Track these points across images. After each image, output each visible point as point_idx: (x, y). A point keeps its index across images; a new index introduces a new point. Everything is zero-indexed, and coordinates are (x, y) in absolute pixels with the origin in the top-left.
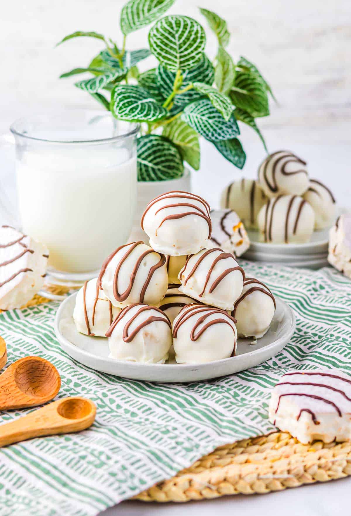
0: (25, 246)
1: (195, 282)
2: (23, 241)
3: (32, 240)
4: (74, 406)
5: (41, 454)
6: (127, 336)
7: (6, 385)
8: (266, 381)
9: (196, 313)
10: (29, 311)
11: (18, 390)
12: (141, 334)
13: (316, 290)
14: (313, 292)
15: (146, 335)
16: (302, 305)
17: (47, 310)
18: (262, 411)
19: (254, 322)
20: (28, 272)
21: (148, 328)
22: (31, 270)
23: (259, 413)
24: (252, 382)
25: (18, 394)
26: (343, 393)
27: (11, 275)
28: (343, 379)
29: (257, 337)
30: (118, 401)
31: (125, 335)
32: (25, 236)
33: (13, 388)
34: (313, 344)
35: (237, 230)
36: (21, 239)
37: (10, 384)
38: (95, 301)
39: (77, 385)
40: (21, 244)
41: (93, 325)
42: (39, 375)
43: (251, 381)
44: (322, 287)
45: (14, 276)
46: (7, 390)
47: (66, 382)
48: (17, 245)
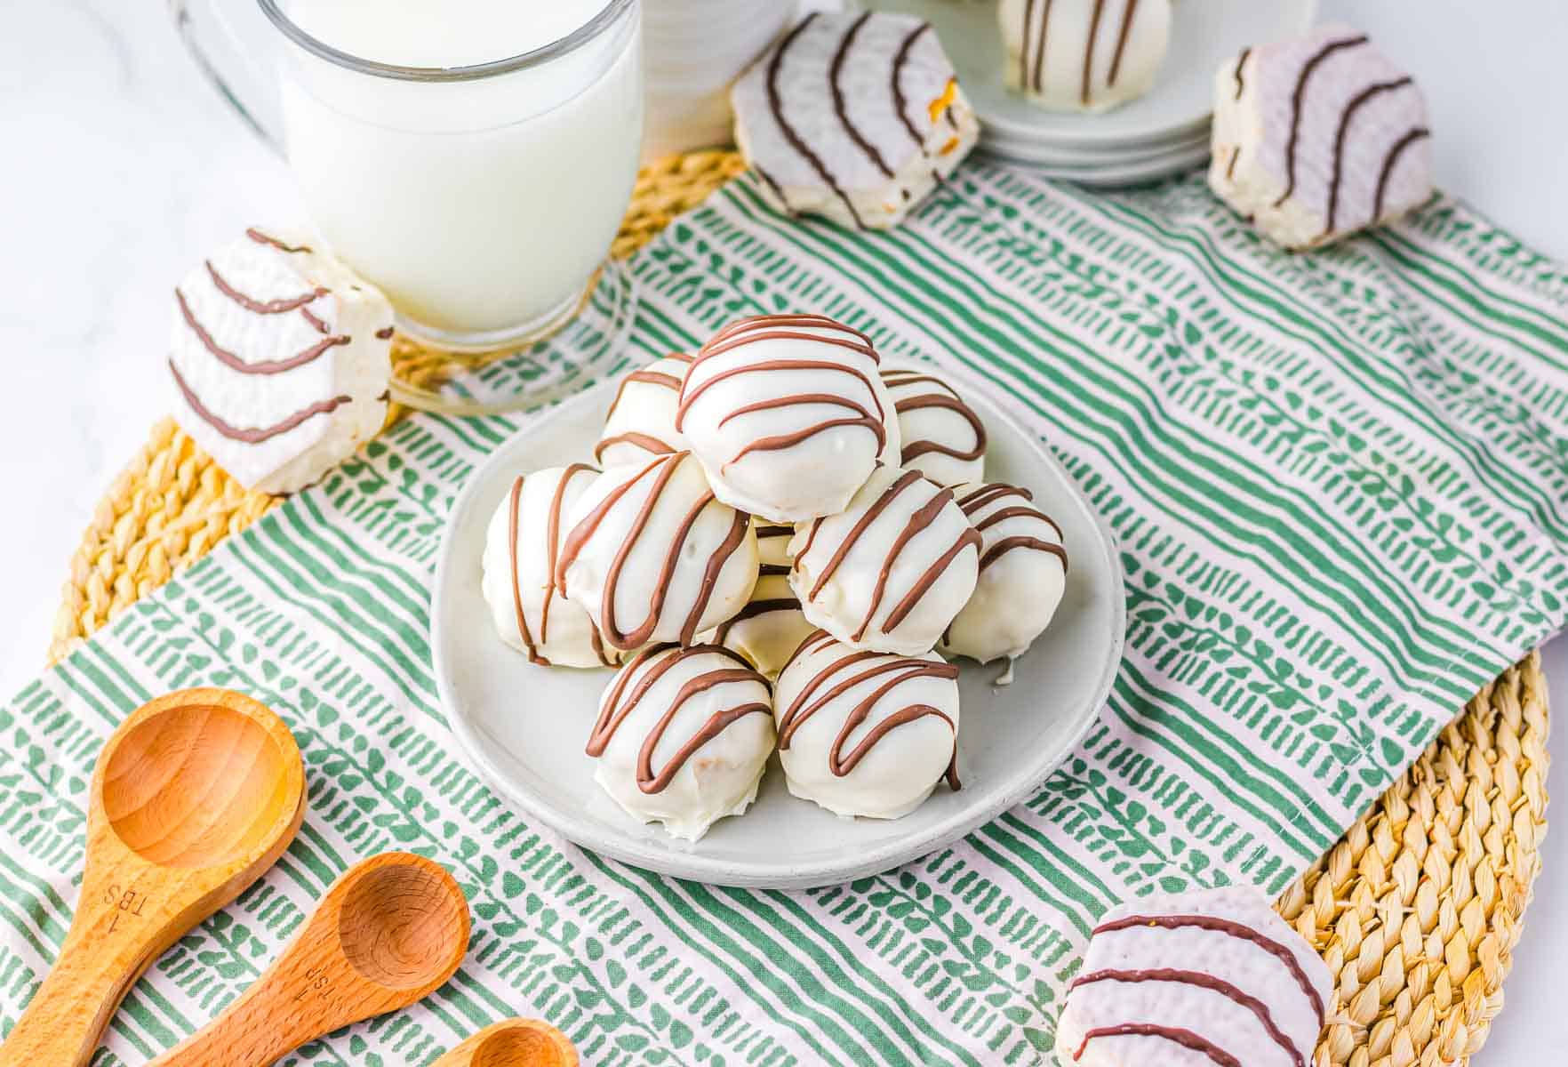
0: (322, 327)
2: (320, 308)
3: (341, 307)
6: (651, 777)
7: (317, 965)
8: (1044, 867)
9: (842, 689)
11: (355, 973)
13: (1174, 352)
14: (1168, 363)
15: (703, 766)
16: (1137, 436)
17: (396, 478)
18: (1037, 1021)
19: (1004, 634)
20: (341, 407)
22: (346, 399)
23: (1027, 1031)
24: (1003, 872)
25: (355, 987)
26: (1263, 1012)
27: (289, 412)
29: (1013, 656)
30: (636, 975)
31: (645, 776)
32: (322, 292)
33: (338, 972)
34: (1173, 643)
35: (941, 114)
36: (311, 299)
37: (328, 962)
38: (545, 592)
39: (513, 886)
40: (308, 316)
41: (544, 642)
42: (409, 892)
43: (1000, 861)
44: (1193, 335)
46: (323, 981)
47: (480, 870)
48: (295, 317)
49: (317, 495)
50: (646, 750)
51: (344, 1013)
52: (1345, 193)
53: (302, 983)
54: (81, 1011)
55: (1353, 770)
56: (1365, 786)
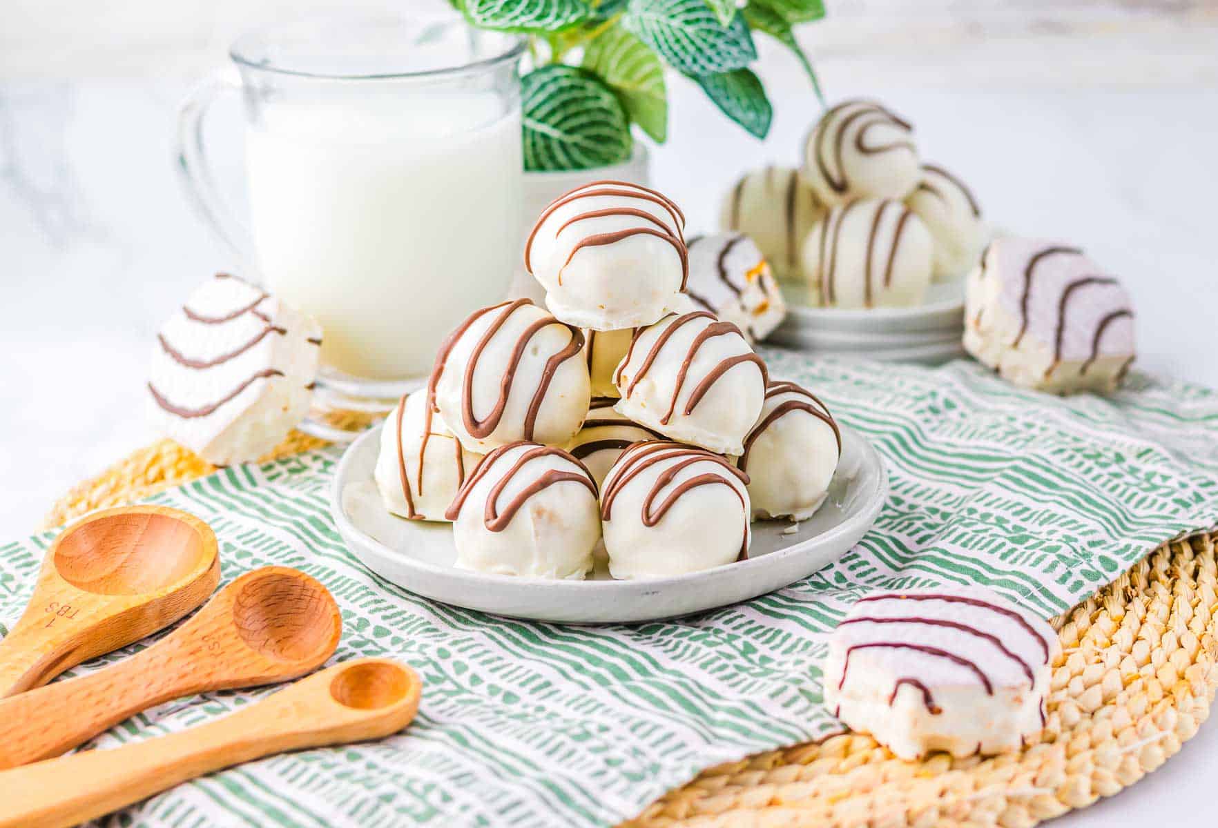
0: (265, 319)
1: (652, 389)
2: (264, 308)
3: (281, 307)
4: (370, 678)
5: (291, 791)
6: (495, 516)
7: (212, 633)
8: (818, 616)
9: (655, 461)
10: (279, 468)
11: (242, 644)
12: (526, 512)
13: (935, 411)
14: (929, 415)
15: (539, 513)
16: (904, 444)
17: (319, 465)
18: (809, 685)
19: (790, 481)
20: (275, 378)
21: (541, 498)
22: (279, 373)
23: (801, 691)
24: (786, 621)
25: (241, 655)
26: (996, 641)
27: (235, 385)
28: (997, 609)
29: (799, 516)
30: (474, 667)
31: (491, 516)
32: (266, 296)
33: (230, 640)
34: (927, 532)
35: (754, 278)
36: (257, 303)
37: (221, 633)
38: (422, 440)
39: (380, 632)
40: (258, 314)
41: (420, 494)
42: (293, 611)
43: (783, 616)
44: (949, 405)
45: (242, 388)
46: (216, 645)
47: (356, 625)
48: (248, 316)
49: (255, 470)
50: (493, 494)
51: (232, 669)
52: (1068, 335)
53: (200, 643)
54: (15, 668)
55: (1076, 571)
56: (1086, 581)
